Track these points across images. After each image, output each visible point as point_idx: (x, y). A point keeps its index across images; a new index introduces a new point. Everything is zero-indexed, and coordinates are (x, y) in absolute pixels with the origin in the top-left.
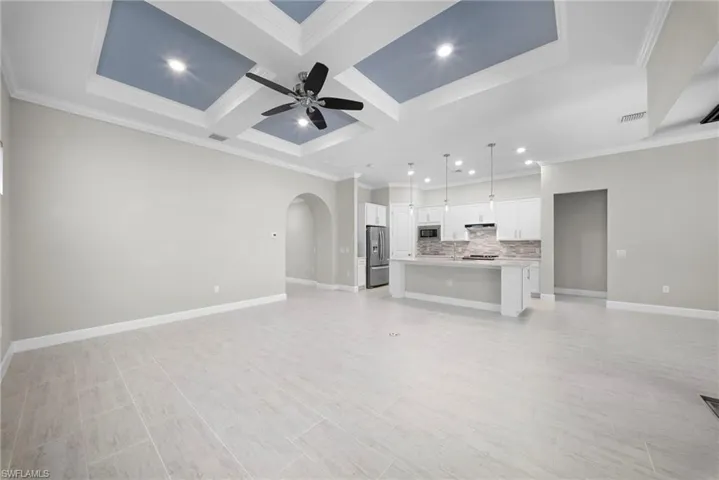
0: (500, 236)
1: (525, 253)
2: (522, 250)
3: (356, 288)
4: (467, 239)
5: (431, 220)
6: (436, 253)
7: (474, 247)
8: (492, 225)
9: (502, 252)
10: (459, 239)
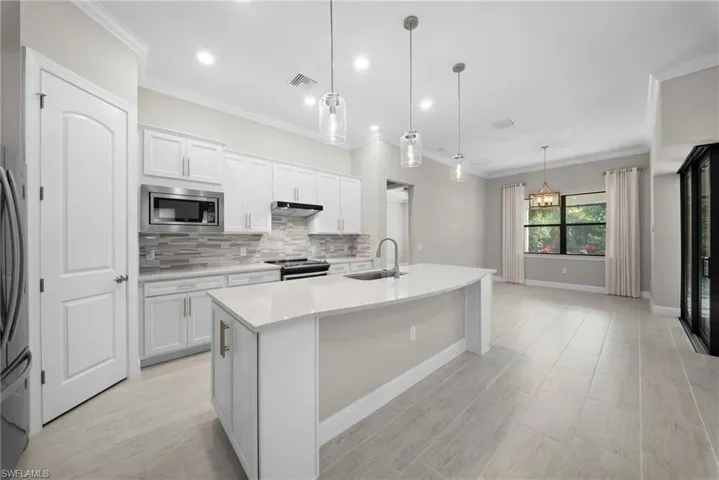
0: (317, 227)
4: (264, 230)
8: (320, 208)
9: (311, 252)
10: (254, 230)
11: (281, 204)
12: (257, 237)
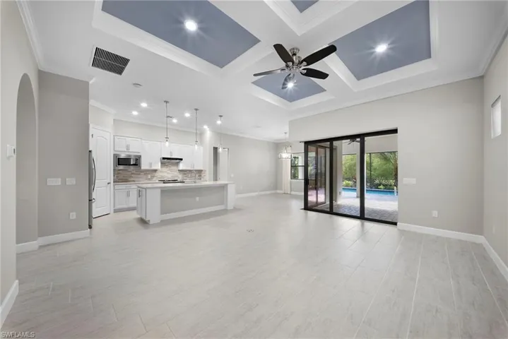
0: (181, 167)
2: (190, 176)
4: (160, 168)
5: (131, 150)
7: (161, 174)
8: (181, 159)
9: (180, 177)
10: (154, 168)
11: (164, 158)
12: (156, 171)
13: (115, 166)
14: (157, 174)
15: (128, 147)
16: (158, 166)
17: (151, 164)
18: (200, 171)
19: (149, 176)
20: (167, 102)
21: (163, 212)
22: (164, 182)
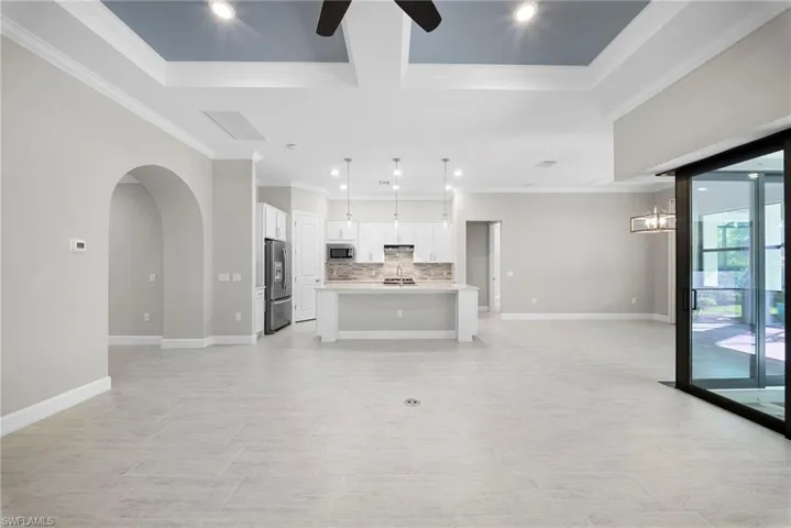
0: (417, 259)
1: (436, 275)
2: (432, 273)
3: (254, 337)
4: (383, 261)
5: (345, 237)
6: (345, 278)
7: (389, 269)
8: (412, 247)
9: (416, 274)
10: (375, 261)
11: (386, 247)
12: (381, 265)
13: (328, 260)
14: (382, 270)
15: (341, 233)
16: (380, 257)
17: (371, 257)
18: (449, 266)
19: (373, 273)
20: (348, 160)
21: (342, 327)
22: (387, 282)
